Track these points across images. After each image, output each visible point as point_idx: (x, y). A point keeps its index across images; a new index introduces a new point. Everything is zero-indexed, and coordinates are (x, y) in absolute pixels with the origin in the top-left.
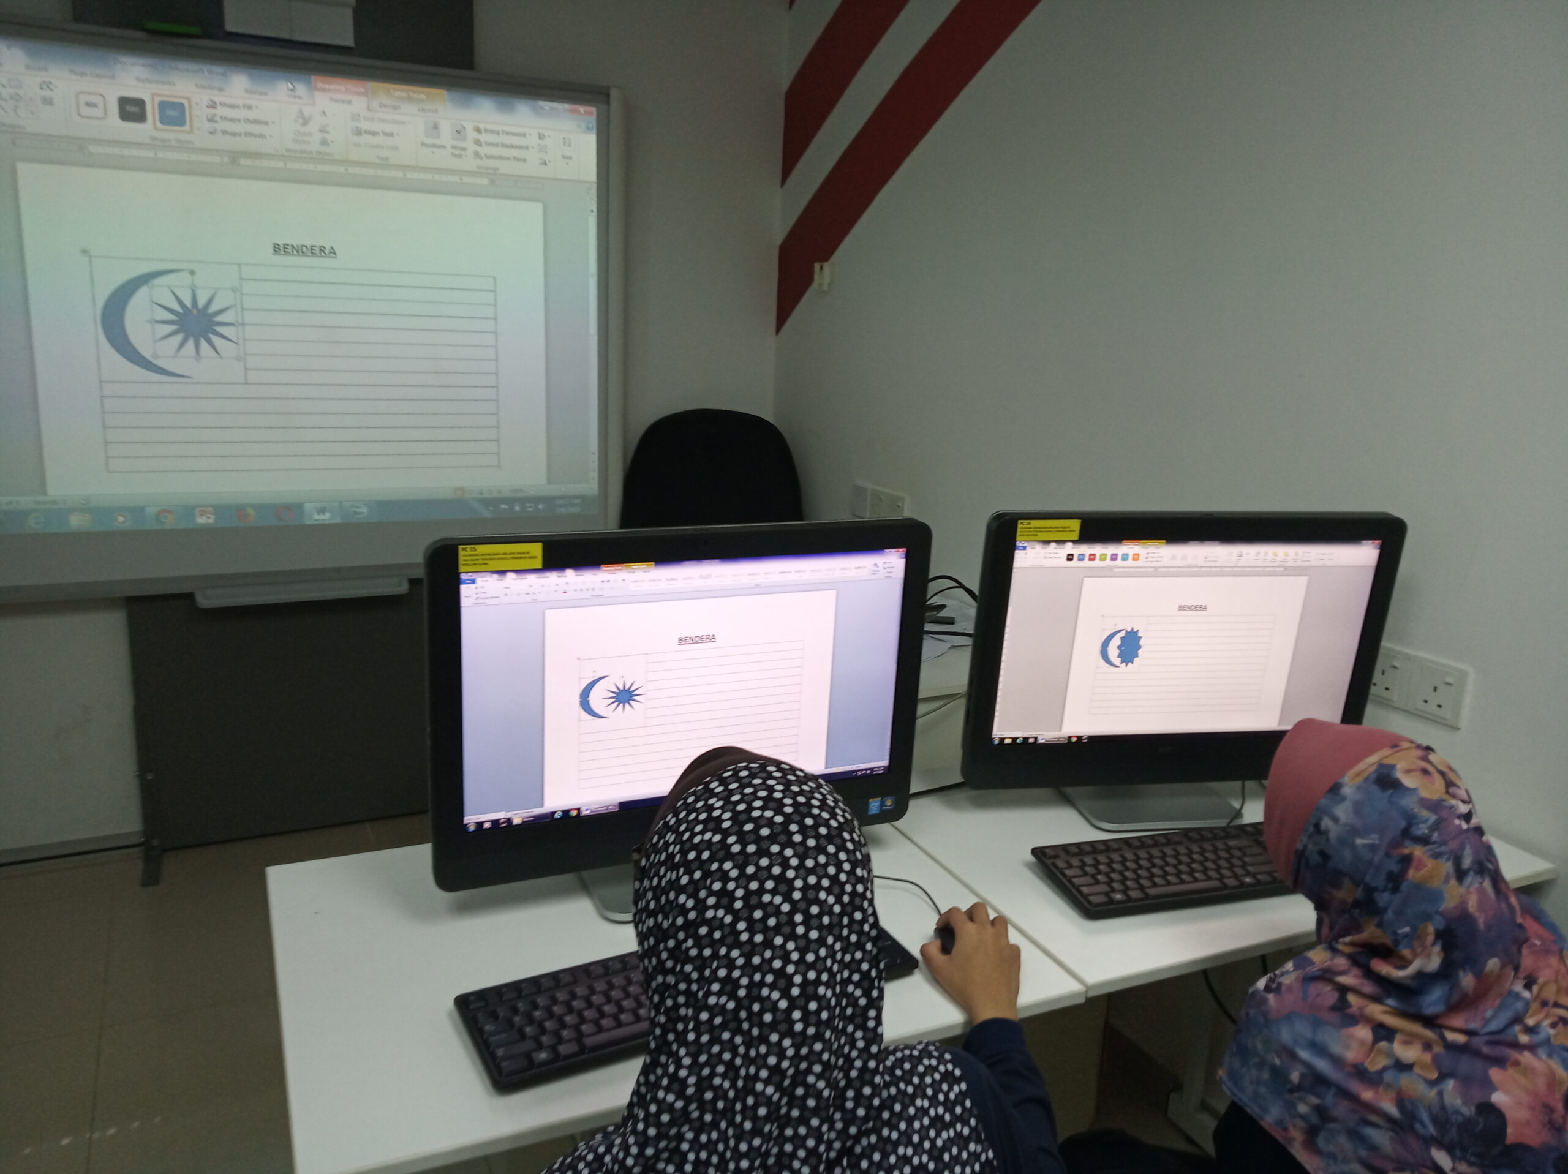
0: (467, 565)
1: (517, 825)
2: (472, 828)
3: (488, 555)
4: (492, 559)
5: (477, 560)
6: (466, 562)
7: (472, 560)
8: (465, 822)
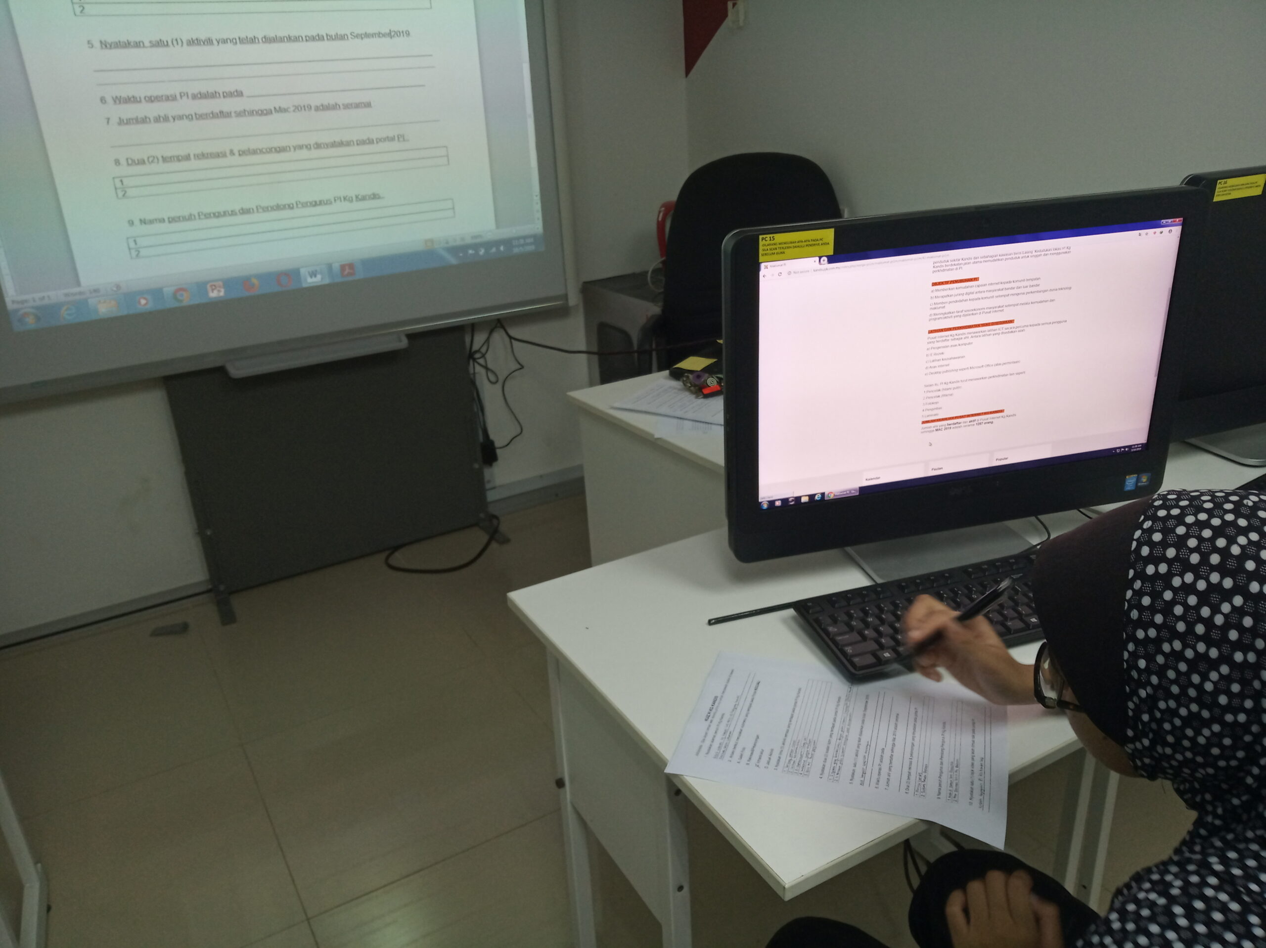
0: (766, 254)
1: (805, 503)
2: (765, 506)
3: (785, 243)
4: (788, 248)
5: (776, 249)
6: (766, 252)
7: (771, 249)
8: (760, 501)
